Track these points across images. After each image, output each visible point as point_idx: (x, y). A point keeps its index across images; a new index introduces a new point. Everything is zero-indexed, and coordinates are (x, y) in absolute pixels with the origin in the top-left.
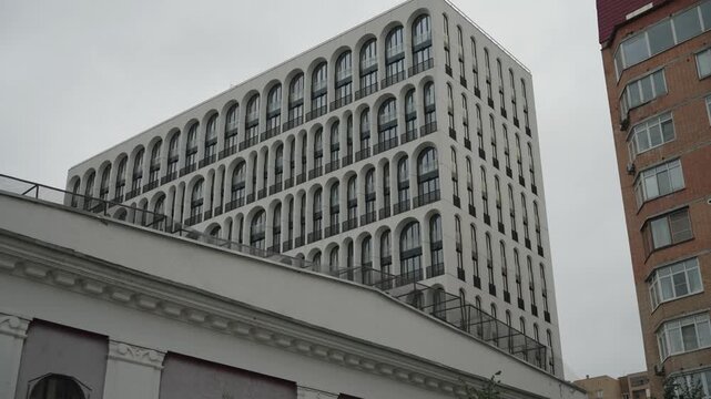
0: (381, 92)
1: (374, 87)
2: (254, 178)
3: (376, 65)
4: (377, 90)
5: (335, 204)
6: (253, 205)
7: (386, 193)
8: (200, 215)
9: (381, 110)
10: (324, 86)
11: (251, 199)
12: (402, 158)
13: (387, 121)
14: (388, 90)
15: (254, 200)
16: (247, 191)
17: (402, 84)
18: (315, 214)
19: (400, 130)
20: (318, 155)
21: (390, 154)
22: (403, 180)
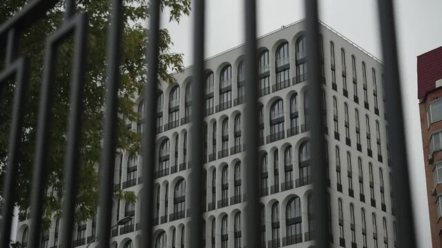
0: (273, 95)
1: (267, 90)
2: (176, 153)
3: (269, 72)
4: (269, 93)
5: (238, 179)
6: (175, 175)
7: (276, 173)
8: (134, 180)
9: (272, 108)
10: (229, 84)
11: (174, 170)
12: (288, 147)
13: (277, 117)
14: (278, 94)
15: (176, 171)
16: (171, 163)
17: (288, 90)
18: (223, 186)
19: (286, 125)
20: (225, 139)
21: (279, 144)
22: (288, 164)
